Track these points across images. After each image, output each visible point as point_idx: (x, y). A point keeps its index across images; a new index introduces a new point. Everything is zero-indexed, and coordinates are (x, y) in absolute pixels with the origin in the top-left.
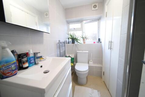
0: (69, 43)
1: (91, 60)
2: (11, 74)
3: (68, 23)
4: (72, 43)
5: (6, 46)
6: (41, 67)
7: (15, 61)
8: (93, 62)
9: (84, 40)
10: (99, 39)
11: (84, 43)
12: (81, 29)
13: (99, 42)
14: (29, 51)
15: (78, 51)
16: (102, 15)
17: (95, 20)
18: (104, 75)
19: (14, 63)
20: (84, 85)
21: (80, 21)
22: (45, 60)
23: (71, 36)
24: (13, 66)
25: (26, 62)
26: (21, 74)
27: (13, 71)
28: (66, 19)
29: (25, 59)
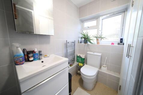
0: (81, 43)
1: (105, 66)
2: (20, 63)
3: (82, 21)
4: (84, 43)
5: (18, 46)
6: (42, 62)
7: (22, 56)
8: (107, 68)
9: (97, 40)
10: (122, 40)
11: (98, 43)
12: (97, 27)
13: (121, 43)
14: (34, 49)
15: (88, 52)
16: (129, 4)
17: (119, 13)
18: (120, 90)
19: (22, 57)
20: (88, 91)
21: (96, 18)
22: (48, 57)
23: (84, 35)
24: (21, 59)
25: (32, 57)
26: (27, 64)
27: (21, 62)
28: (79, 18)
29: (31, 55)
